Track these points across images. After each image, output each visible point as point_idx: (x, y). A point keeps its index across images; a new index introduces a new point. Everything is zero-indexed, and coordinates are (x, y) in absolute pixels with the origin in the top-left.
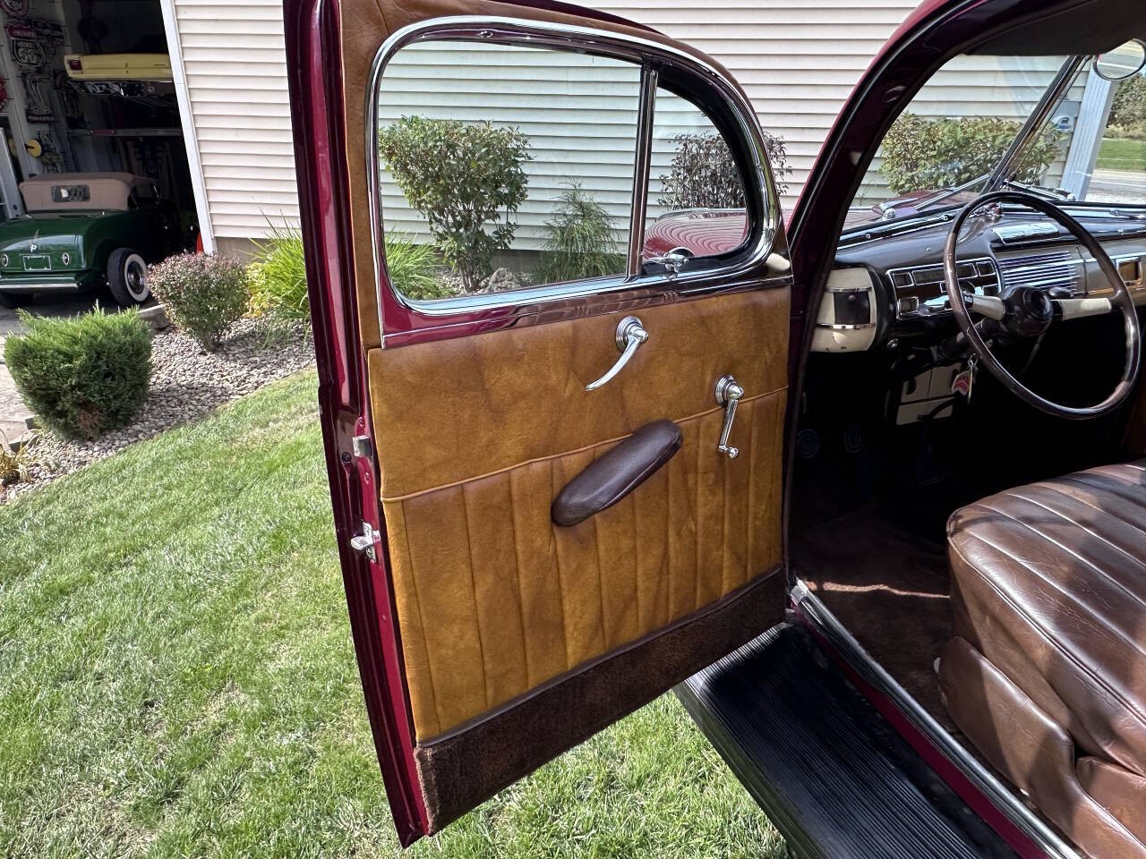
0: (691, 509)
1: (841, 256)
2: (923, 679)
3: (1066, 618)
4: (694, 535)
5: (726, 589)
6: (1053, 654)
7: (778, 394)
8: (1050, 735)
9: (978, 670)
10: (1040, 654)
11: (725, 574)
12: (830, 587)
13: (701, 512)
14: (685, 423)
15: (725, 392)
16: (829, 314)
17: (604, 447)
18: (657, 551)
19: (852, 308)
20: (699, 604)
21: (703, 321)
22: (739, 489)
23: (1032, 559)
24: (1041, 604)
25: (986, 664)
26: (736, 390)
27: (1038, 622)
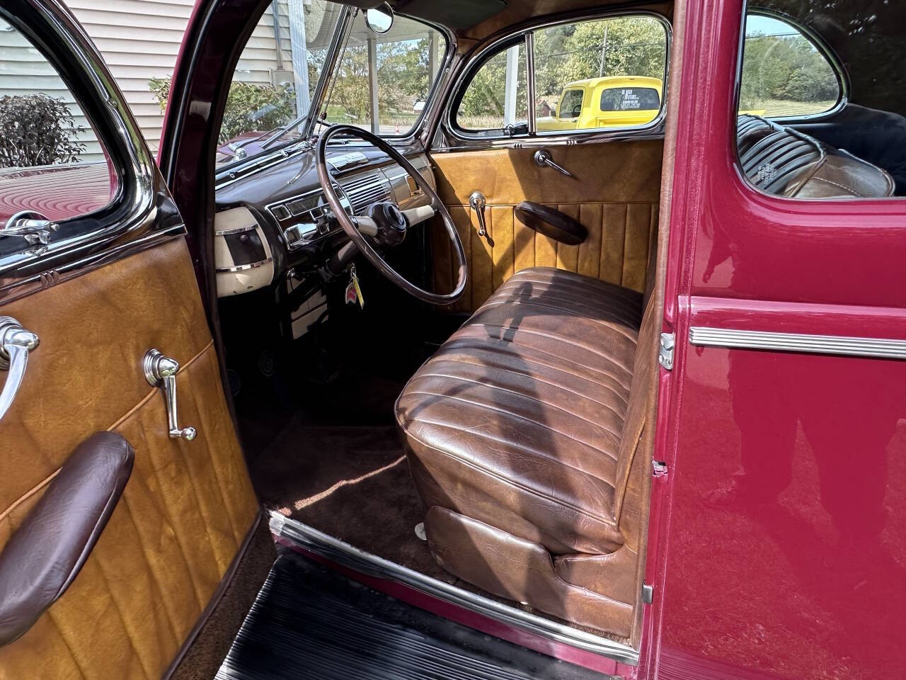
0: (163, 516)
1: (220, 198)
2: (411, 550)
3: (518, 463)
4: (174, 539)
5: (222, 569)
6: (521, 495)
7: (206, 354)
8: (532, 554)
9: (461, 527)
10: (512, 499)
11: (218, 556)
12: (301, 504)
13: (174, 510)
14: (122, 424)
15: (156, 371)
16: (225, 257)
17: (21, 506)
18: (140, 585)
19: (245, 248)
20: (203, 604)
21: (104, 297)
22: (203, 464)
23: (472, 425)
24: (496, 459)
25: (465, 520)
26: (166, 364)
27: (499, 474)
